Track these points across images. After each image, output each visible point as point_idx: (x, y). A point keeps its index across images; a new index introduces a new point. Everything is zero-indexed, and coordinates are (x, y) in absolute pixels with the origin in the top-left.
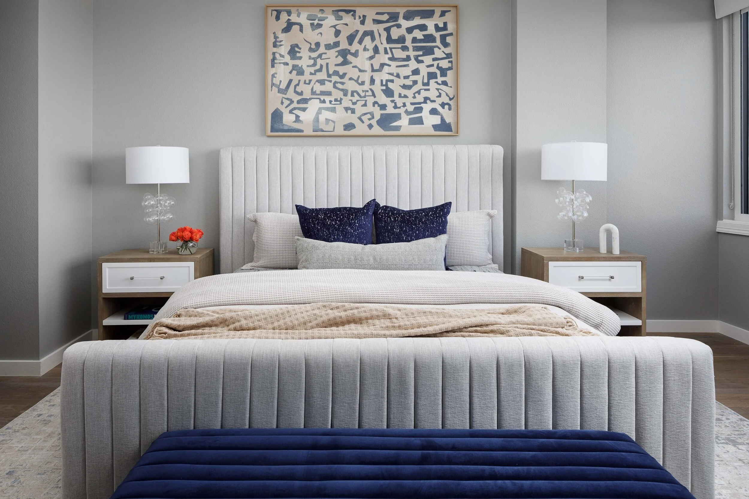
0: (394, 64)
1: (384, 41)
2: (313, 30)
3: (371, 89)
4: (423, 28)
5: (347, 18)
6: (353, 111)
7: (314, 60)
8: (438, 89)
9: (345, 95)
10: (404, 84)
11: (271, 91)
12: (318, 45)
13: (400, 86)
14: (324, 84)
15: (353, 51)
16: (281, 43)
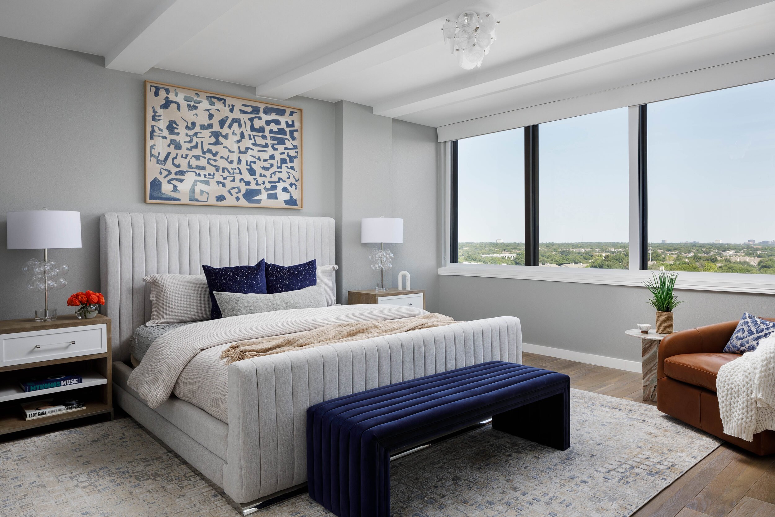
0: (256, 149)
1: (249, 129)
2: (190, 110)
3: (238, 168)
4: (277, 122)
5: (219, 105)
6: (224, 185)
7: (191, 138)
8: (288, 172)
9: (218, 170)
10: (264, 166)
11: (150, 161)
12: (194, 124)
13: (261, 167)
14: (199, 159)
15: (224, 134)
16: (160, 118)
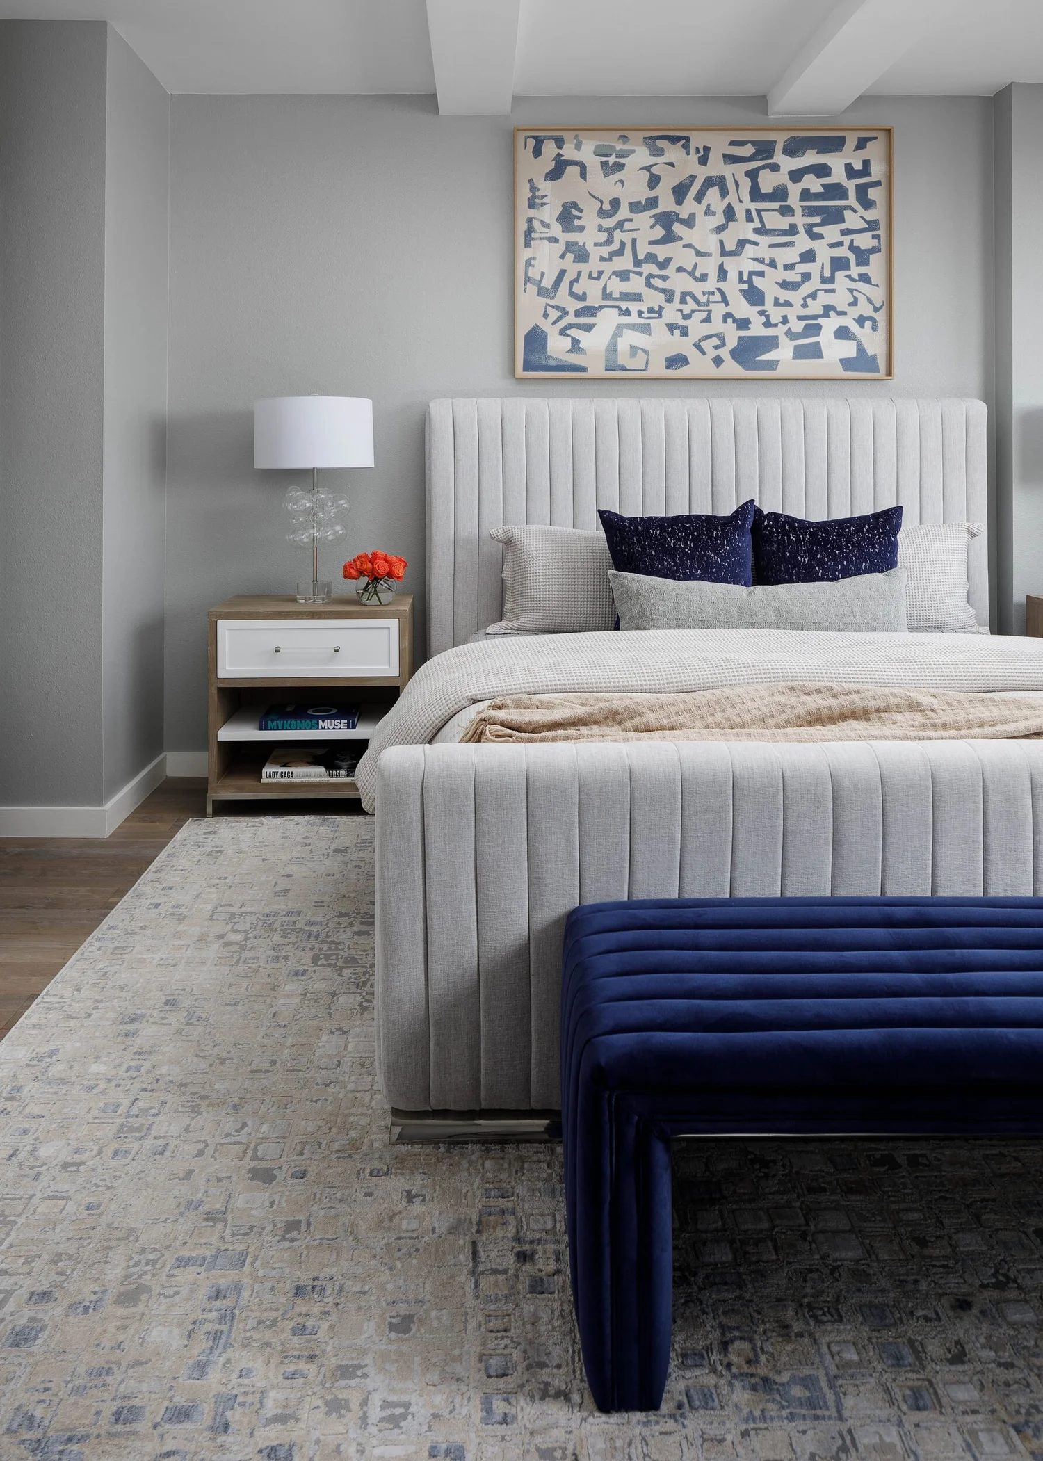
0: (764, 241)
1: (746, 196)
2: (606, 175)
3: (719, 290)
4: (822, 171)
5: (673, 153)
6: (685, 332)
7: (609, 234)
8: (851, 290)
9: (669, 300)
10: (784, 280)
11: (525, 291)
12: (615, 203)
13: (776, 283)
14: (628, 279)
15: (684, 216)
16: (544, 201)
